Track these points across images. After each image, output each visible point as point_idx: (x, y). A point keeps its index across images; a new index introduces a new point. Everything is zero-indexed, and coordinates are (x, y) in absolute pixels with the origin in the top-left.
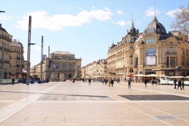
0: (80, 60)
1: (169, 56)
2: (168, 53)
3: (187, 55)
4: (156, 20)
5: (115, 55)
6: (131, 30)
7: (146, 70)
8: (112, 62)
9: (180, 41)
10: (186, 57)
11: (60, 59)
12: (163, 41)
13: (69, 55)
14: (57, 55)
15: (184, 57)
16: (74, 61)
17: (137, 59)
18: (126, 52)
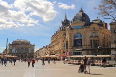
0: (34, 45)
1: (92, 39)
2: (91, 37)
3: (107, 39)
4: (81, 11)
5: (54, 40)
6: (64, 21)
7: (74, 51)
8: (53, 46)
9: (101, 27)
10: (106, 40)
11: (19, 45)
12: (87, 27)
13: (26, 42)
14: (17, 42)
15: (105, 40)
16: (30, 46)
17: (67, 42)
18: (61, 37)
